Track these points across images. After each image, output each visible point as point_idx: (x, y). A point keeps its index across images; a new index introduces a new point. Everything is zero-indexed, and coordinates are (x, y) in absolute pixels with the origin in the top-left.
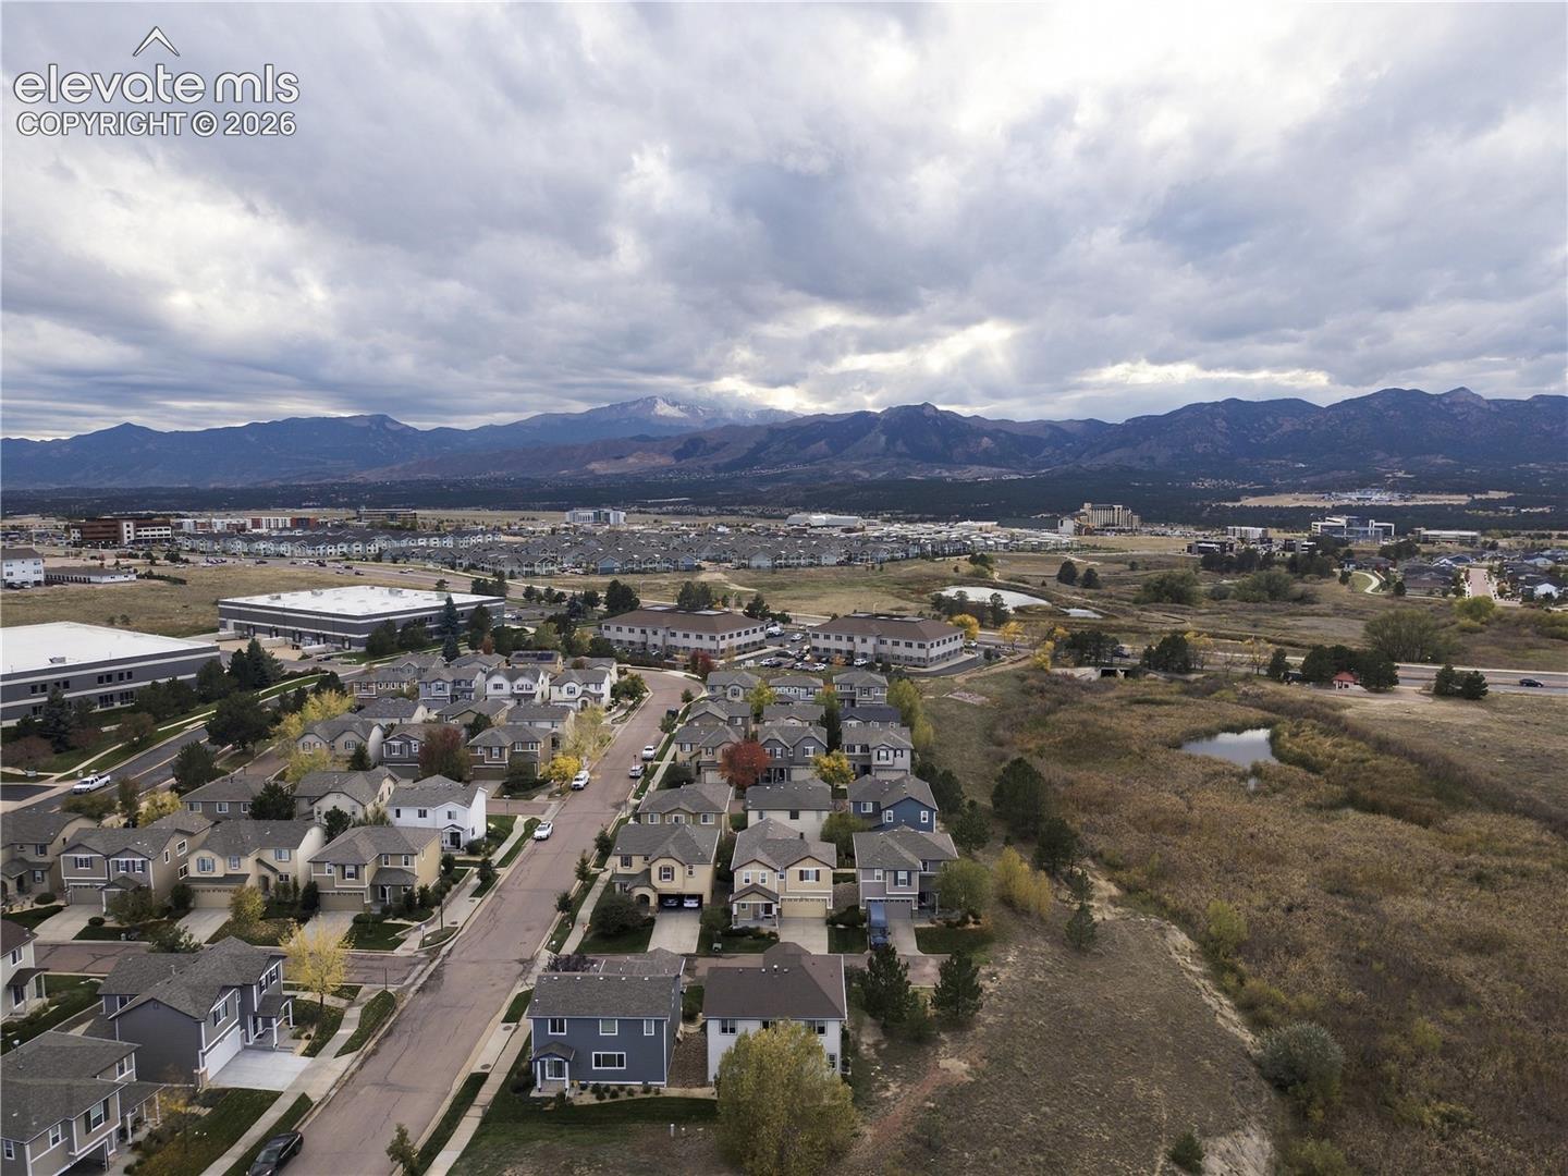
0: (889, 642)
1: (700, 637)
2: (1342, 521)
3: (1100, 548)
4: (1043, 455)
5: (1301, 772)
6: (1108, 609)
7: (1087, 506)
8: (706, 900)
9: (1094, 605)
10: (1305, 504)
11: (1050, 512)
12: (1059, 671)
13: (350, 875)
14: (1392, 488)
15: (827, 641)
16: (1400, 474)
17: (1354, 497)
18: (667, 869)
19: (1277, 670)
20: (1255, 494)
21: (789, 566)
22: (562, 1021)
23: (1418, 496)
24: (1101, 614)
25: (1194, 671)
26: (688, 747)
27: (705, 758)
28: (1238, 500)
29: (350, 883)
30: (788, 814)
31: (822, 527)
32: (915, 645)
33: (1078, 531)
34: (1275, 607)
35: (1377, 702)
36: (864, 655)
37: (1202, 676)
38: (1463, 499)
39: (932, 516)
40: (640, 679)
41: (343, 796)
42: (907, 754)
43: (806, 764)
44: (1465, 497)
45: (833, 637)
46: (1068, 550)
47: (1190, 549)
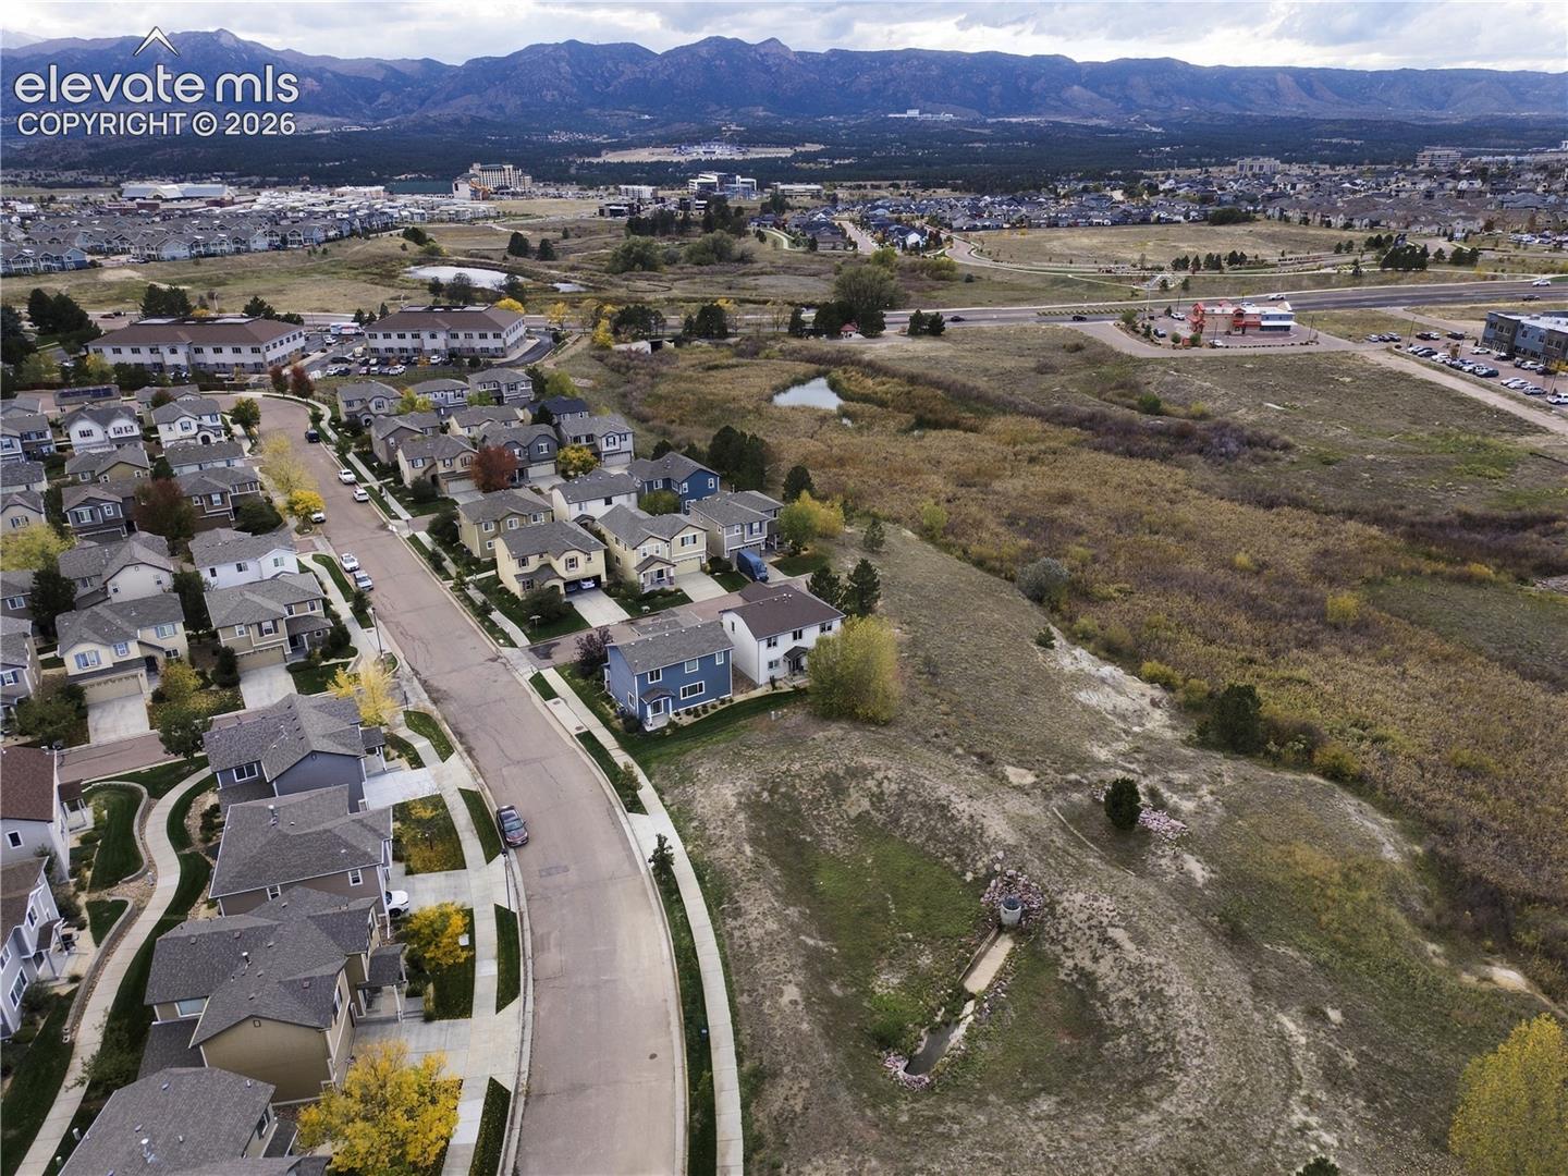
0: (461, 335)
1: (237, 351)
2: (713, 178)
3: (516, 215)
4: (381, 101)
5: (875, 409)
6: (592, 281)
7: (477, 166)
8: (604, 579)
9: (575, 278)
10: (663, 158)
11: (414, 172)
12: (623, 347)
13: (269, 631)
14: (731, 141)
15: (388, 340)
16: (733, 127)
17: (701, 151)
18: (572, 560)
19: (797, 328)
20: (613, 148)
21: (214, 255)
22: (658, 671)
23: (752, 149)
24: (587, 286)
25: (731, 335)
26: (420, 462)
27: (441, 469)
28: (600, 156)
29: (270, 639)
30: (603, 501)
31: (179, 199)
32: (490, 335)
33: (475, 194)
34: (726, 268)
35: (878, 346)
36: (435, 352)
37: (738, 339)
38: (786, 152)
39: (276, 179)
40: (253, 404)
41: (141, 567)
42: (630, 437)
43: (541, 461)
44: (788, 150)
45: (394, 336)
46: (487, 218)
47: (602, 212)
